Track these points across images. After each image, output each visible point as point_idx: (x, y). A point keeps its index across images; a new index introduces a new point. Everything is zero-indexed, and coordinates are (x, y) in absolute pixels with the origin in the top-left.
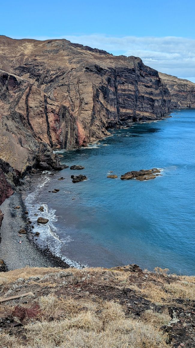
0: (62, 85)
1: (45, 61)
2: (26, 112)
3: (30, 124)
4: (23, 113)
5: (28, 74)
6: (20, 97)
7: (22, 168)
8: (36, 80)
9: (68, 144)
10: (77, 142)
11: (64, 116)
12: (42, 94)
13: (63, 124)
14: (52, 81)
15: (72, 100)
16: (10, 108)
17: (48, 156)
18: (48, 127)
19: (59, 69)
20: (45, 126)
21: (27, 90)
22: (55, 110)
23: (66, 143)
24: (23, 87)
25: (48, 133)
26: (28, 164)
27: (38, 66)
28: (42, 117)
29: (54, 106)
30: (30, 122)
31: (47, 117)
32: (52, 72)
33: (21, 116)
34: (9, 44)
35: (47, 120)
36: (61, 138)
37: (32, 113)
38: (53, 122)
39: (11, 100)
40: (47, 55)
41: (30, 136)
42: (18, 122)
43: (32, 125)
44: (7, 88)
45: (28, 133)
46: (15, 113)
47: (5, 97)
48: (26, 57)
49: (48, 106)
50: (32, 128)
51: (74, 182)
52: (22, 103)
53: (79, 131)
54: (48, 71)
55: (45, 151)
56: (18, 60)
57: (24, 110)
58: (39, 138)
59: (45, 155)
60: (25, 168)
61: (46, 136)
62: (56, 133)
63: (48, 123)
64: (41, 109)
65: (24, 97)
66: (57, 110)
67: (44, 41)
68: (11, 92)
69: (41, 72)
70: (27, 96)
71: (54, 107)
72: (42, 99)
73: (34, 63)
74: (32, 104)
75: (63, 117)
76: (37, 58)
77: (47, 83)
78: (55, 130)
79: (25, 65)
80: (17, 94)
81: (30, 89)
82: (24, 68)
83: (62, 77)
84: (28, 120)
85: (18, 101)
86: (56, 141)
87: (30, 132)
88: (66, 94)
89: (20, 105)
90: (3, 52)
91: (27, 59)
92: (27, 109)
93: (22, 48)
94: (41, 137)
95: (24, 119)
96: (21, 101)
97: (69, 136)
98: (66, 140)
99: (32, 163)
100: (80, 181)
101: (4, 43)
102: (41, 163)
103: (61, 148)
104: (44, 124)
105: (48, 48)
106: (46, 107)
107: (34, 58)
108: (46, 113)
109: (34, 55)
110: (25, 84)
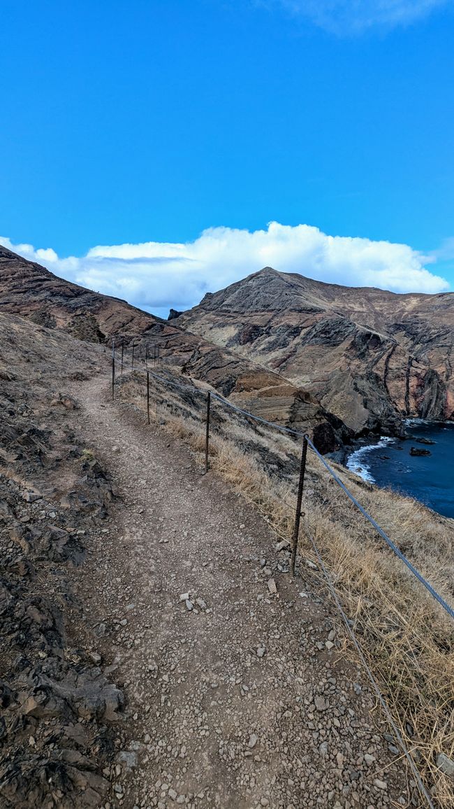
0: (442, 346)
1: (428, 318)
2: (383, 374)
3: (386, 387)
4: (381, 374)
5: (404, 332)
6: (380, 357)
7: (358, 429)
8: (411, 339)
9: (429, 415)
10: (442, 414)
11: (430, 381)
12: (407, 356)
13: (428, 390)
14: (430, 341)
15: (450, 364)
16: (367, 367)
17: (392, 422)
18: (408, 391)
19: (443, 328)
20: (404, 390)
21: (390, 350)
22: (419, 374)
23: (427, 412)
24: (386, 347)
25: (406, 398)
26: (366, 426)
27: (418, 323)
28: (402, 380)
29: (421, 369)
30: (387, 384)
31: (408, 381)
32: (433, 331)
33: (377, 377)
34: (390, 299)
35: (407, 384)
36: (422, 406)
37: (390, 375)
38: (415, 387)
39: (370, 359)
40: (433, 311)
41: (383, 399)
42: (373, 383)
43: (389, 388)
44: (368, 347)
45: (382, 396)
46: (371, 373)
47: (364, 356)
48: (406, 313)
49: (412, 368)
50: (388, 391)
51: (412, 455)
52: (381, 364)
53: (448, 401)
54: (429, 329)
55: (389, 416)
56: (395, 317)
57: (381, 371)
58: (394, 402)
59: (388, 421)
60: (361, 429)
61: (403, 401)
62: (416, 399)
63: (408, 388)
64: (402, 371)
65: (385, 357)
66: (423, 374)
67: (435, 295)
68: (371, 351)
69: (419, 330)
70: (389, 356)
71: (419, 371)
72: (406, 361)
73: (414, 320)
74: (393, 365)
75: (429, 383)
76: (420, 314)
77: (423, 343)
78: (415, 396)
79: (403, 322)
80: (377, 353)
81: (394, 350)
82: (400, 325)
83: (445, 337)
84: (385, 382)
85: (377, 361)
86: (414, 408)
87: (384, 395)
88: (444, 357)
89: (378, 365)
90: (381, 309)
91: (407, 315)
92: (386, 370)
93: (404, 304)
94: (397, 402)
95: (381, 380)
96: (381, 361)
97: (432, 406)
98: (428, 409)
99: (372, 426)
100: (420, 455)
101: (385, 299)
102: (382, 428)
103: (420, 417)
104: (403, 389)
105: (438, 302)
106: (409, 370)
107: (415, 314)
108: (408, 376)
109: (416, 310)
110: (388, 344)
